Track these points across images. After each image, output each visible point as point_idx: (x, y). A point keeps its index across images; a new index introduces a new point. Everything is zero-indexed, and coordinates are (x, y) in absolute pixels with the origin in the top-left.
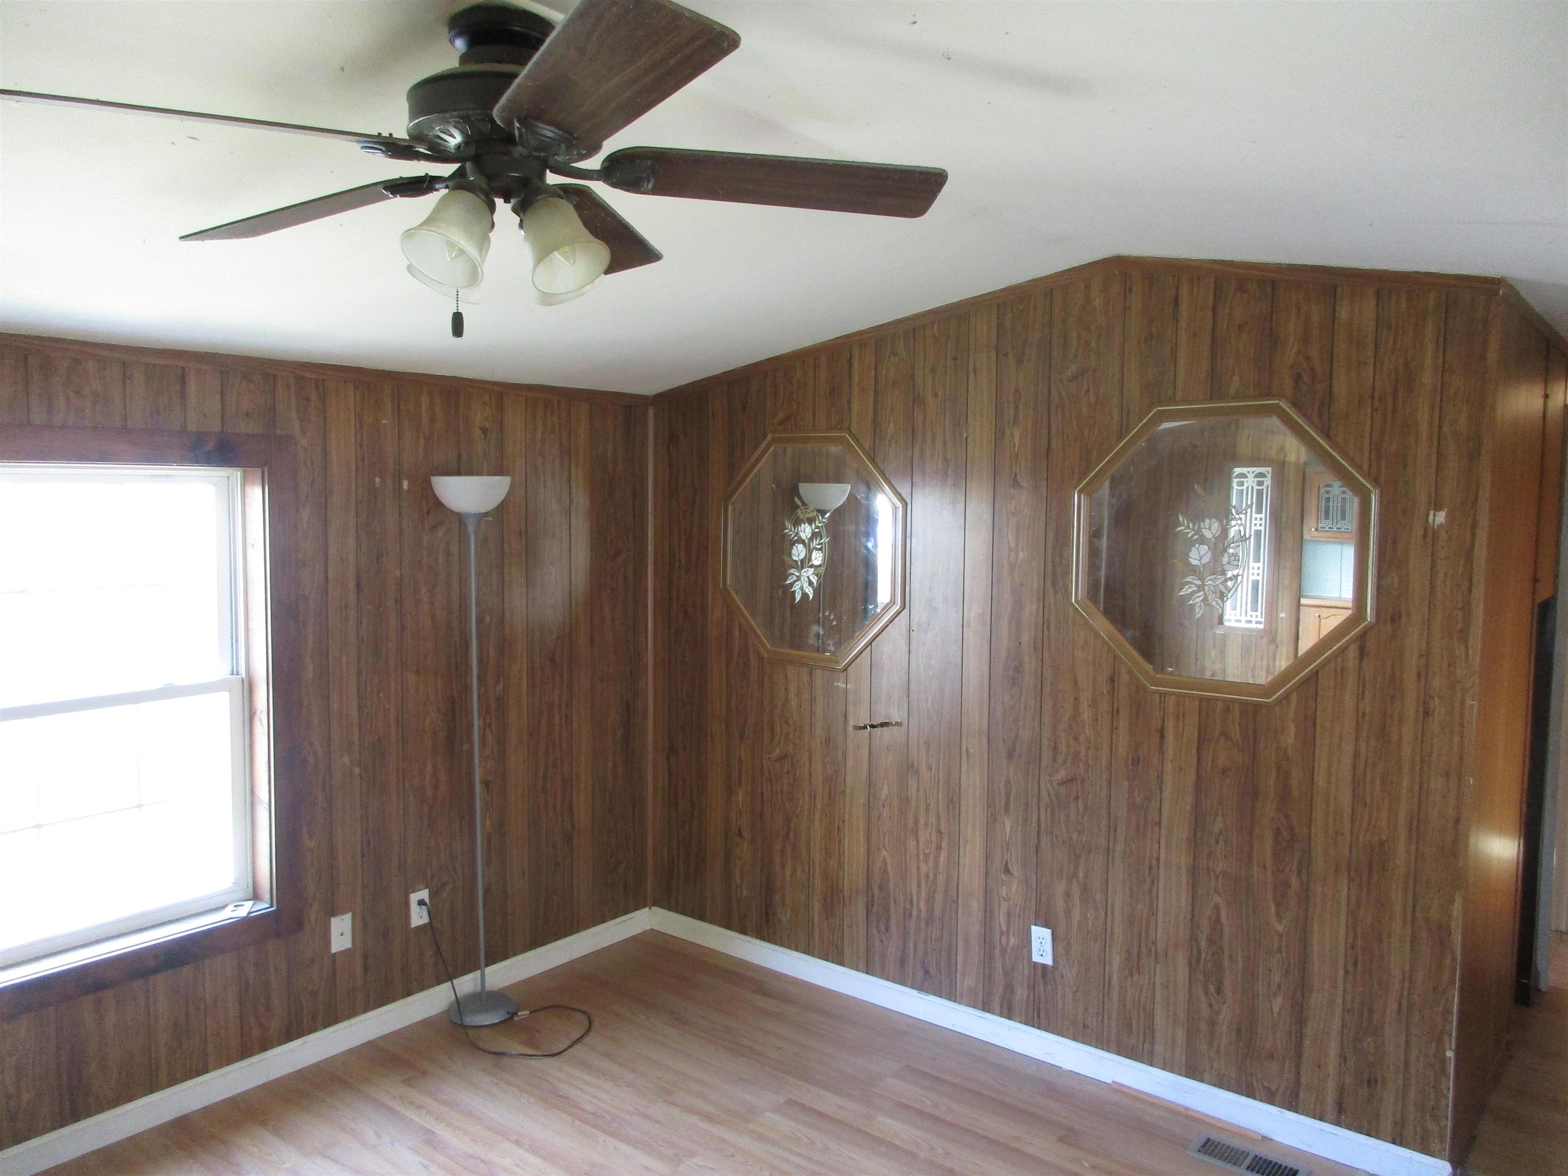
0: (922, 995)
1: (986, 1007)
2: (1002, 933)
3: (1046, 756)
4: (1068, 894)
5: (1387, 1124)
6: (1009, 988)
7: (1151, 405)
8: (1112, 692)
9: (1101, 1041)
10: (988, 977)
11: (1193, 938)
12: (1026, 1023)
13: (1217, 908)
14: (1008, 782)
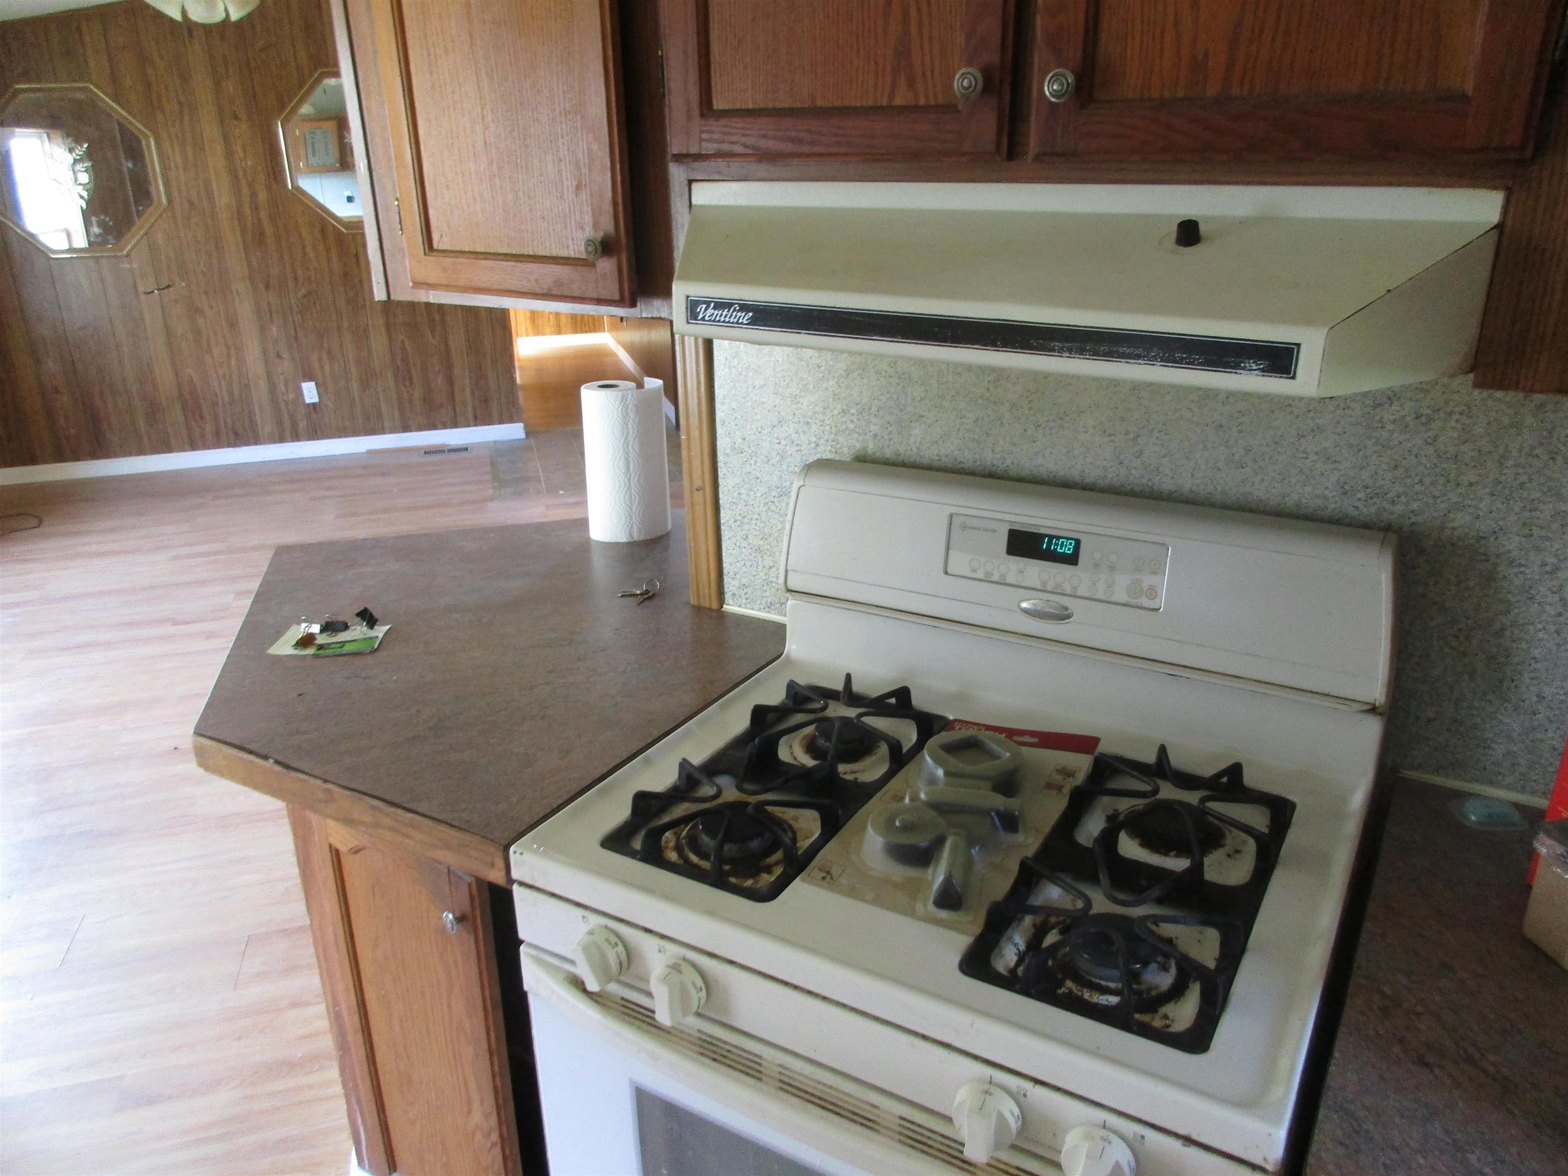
0: (237, 449)
1: (282, 440)
2: (283, 394)
3: (291, 284)
4: (320, 359)
5: (495, 416)
6: (294, 424)
7: (316, 69)
8: (325, 239)
9: (355, 433)
10: (280, 423)
11: (393, 360)
12: (309, 440)
13: (403, 342)
14: (269, 304)
